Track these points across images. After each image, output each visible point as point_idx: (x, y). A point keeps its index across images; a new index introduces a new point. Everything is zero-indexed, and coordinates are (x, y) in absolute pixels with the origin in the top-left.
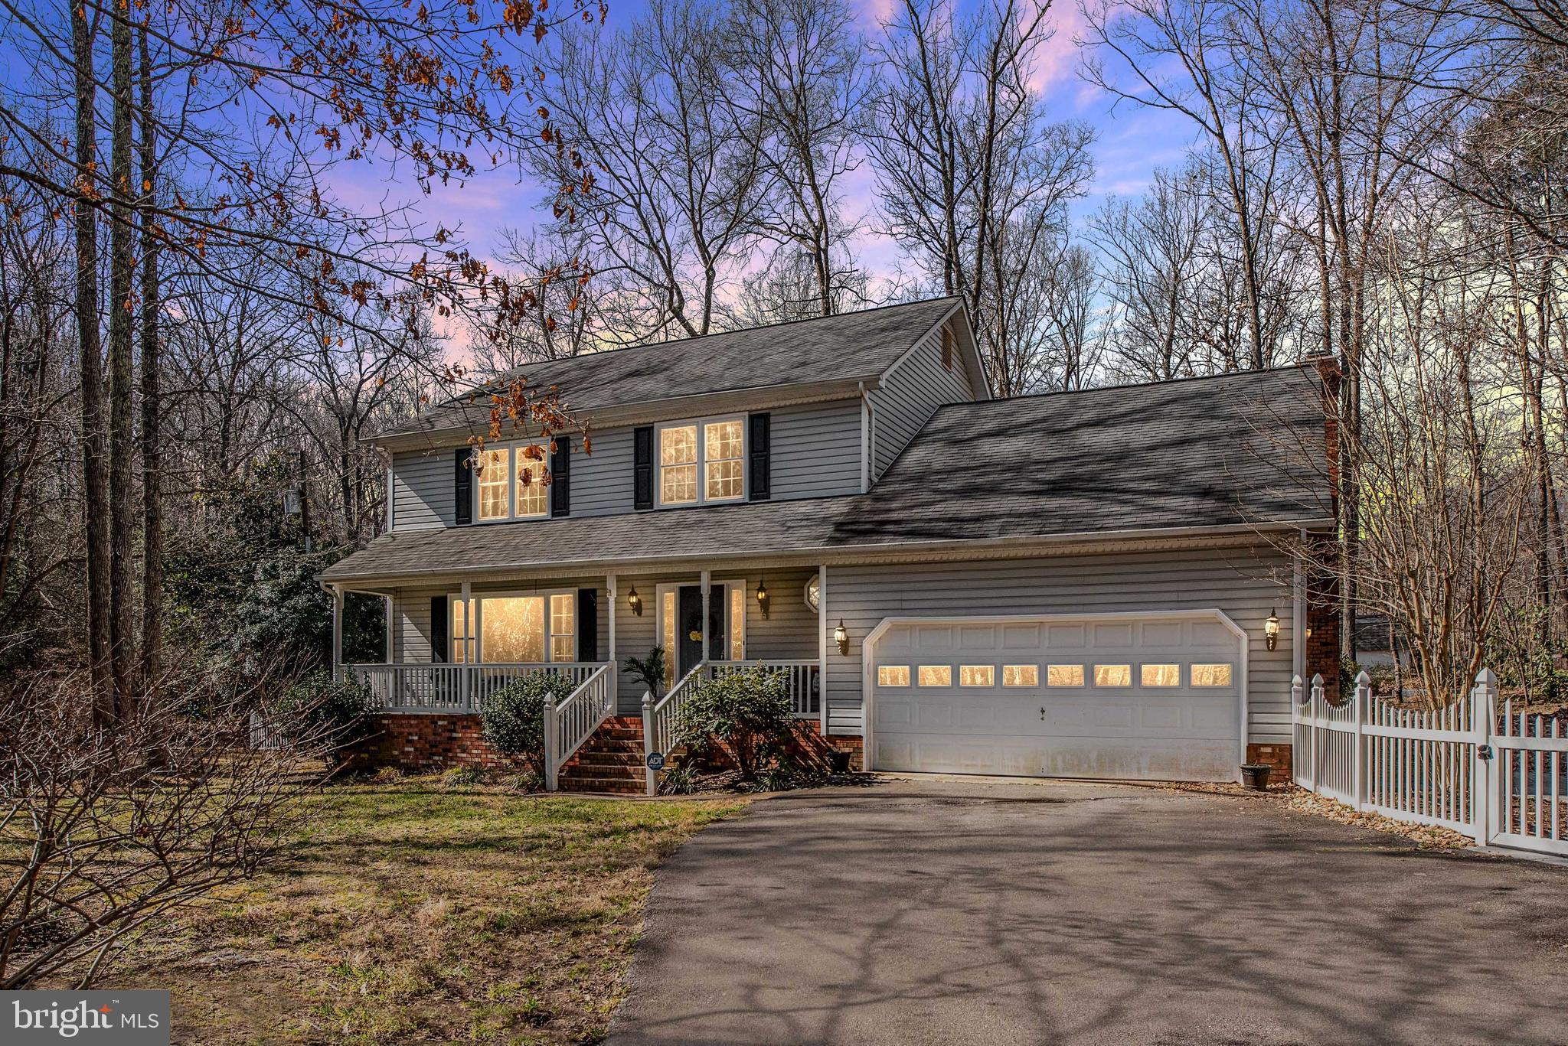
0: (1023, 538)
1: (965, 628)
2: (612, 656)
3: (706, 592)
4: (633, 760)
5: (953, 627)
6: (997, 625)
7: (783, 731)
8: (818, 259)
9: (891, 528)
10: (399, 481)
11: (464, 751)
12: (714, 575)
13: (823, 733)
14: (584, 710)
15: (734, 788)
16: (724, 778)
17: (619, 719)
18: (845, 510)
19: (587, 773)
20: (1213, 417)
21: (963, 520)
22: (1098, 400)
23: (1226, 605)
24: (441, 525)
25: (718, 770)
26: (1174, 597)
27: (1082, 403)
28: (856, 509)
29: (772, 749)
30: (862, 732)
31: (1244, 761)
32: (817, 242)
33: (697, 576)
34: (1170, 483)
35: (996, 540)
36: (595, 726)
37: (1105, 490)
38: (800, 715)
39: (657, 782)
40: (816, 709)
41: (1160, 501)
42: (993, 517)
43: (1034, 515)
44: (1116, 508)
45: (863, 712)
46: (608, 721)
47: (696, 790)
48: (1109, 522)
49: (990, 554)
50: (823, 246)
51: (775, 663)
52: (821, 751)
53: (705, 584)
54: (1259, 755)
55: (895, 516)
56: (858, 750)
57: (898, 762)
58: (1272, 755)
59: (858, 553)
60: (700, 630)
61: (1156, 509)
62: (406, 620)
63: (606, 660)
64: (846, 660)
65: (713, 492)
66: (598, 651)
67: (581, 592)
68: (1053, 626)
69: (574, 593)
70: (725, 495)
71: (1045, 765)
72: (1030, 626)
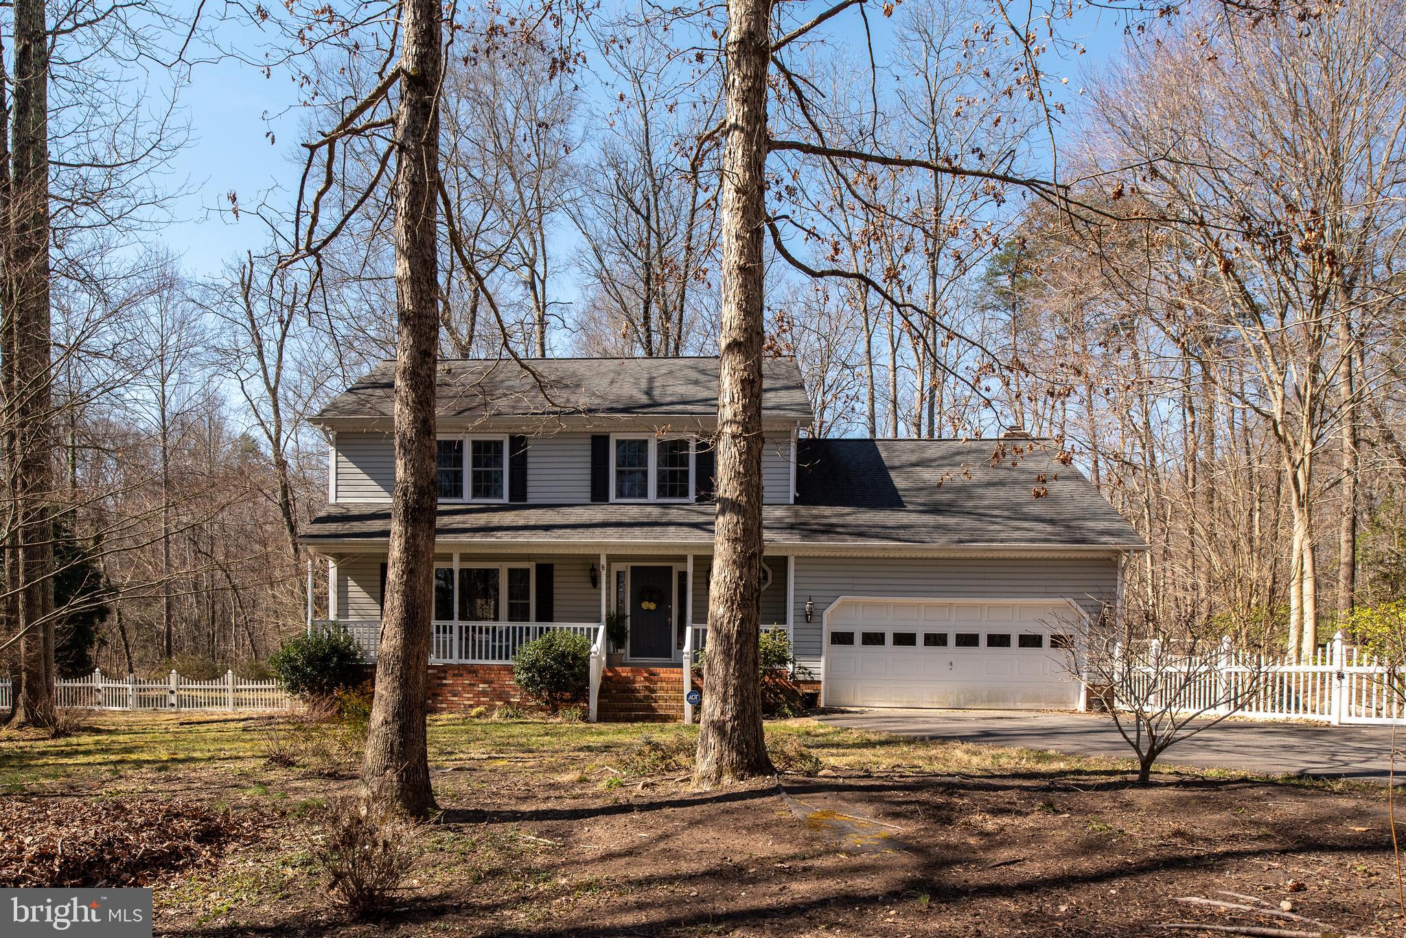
1: (896, 605)
2: (604, 618)
3: (691, 570)
5: (887, 605)
6: (918, 605)
10: (341, 458)
11: (455, 695)
13: (790, 679)
23: (1076, 596)
26: (1043, 589)
30: (822, 678)
31: (1083, 696)
45: (823, 659)
52: (788, 692)
56: (818, 691)
57: (846, 700)
60: (655, 600)
62: (351, 583)
64: (809, 625)
65: (661, 492)
66: (555, 614)
67: (538, 566)
68: (959, 606)
69: (531, 566)
70: (672, 495)
71: (952, 701)
72: (943, 606)
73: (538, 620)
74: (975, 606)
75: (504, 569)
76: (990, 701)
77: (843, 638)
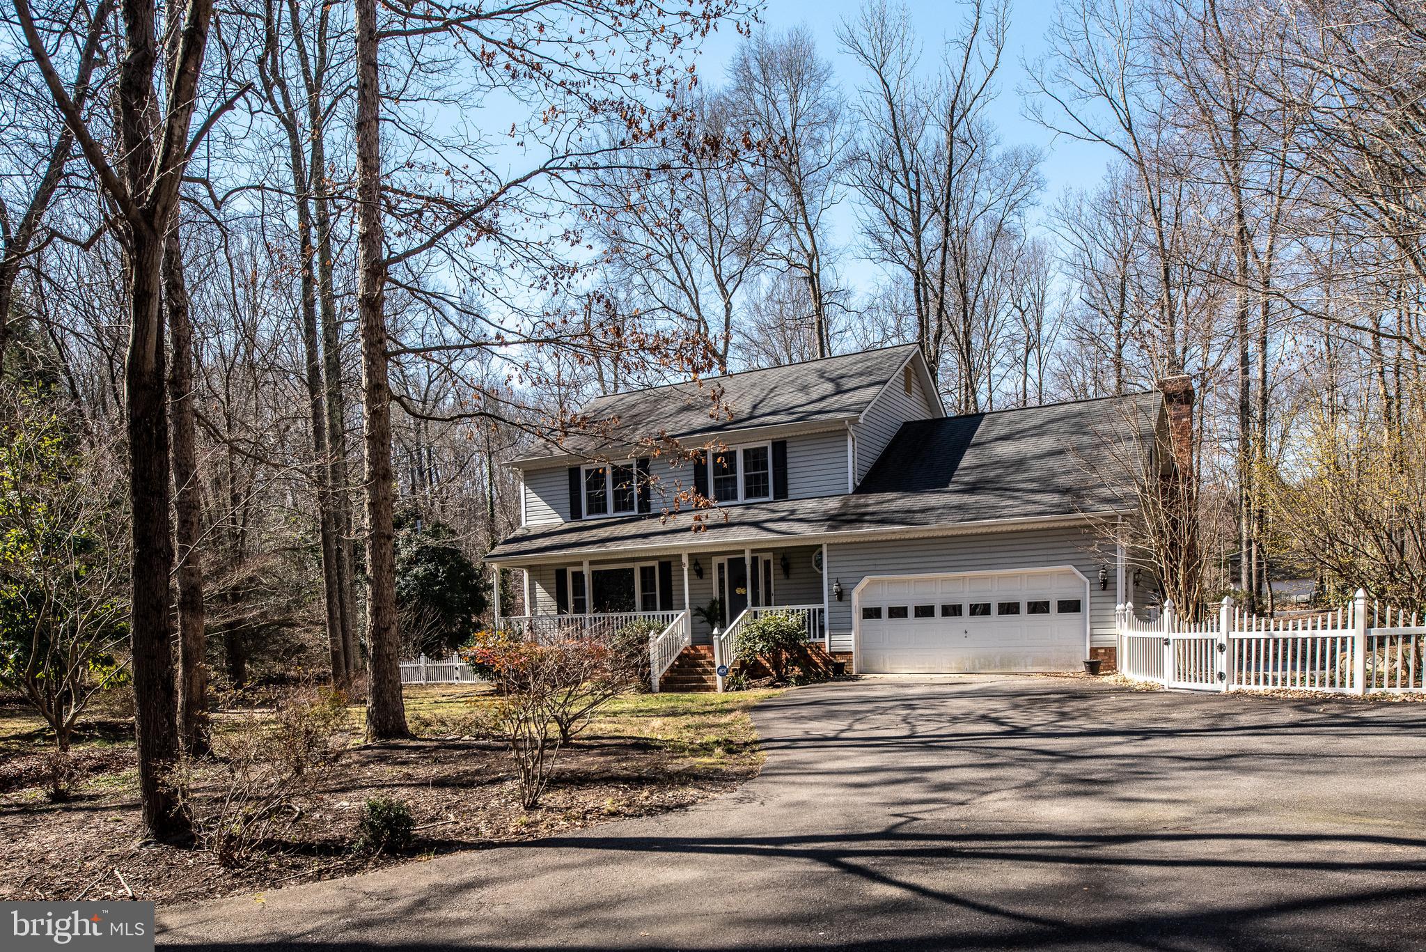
0: (950, 525)
1: (916, 581)
2: (687, 606)
3: (748, 562)
4: (706, 672)
5: (909, 581)
6: (937, 579)
7: (802, 651)
8: (812, 281)
9: (867, 518)
10: (529, 491)
12: (753, 551)
13: (827, 650)
14: (671, 643)
15: (772, 685)
16: (764, 681)
17: (693, 647)
18: (838, 505)
19: (677, 681)
20: (1085, 433)
21: (914, 512)
22: (1012, 418)
23: (1076, 563)
24: (561, 520)
25: (760, 677)
26: (1045, 558)
27: (1001, 421)
28: (845, 505)
29: (795, 662)
30: (853, 649)
31: (1088, 658)
32: (811, 268)
33: (743, 552)
34: (1046, 486)
35: (934, 526)
36: (679, 652)
37: (1006, 489)
38: (812, 640)
39: (724, 684)
40: (822, 636)
41: (1038, 497)
42: (933, 509)
43: (960, 507)
44: (1010, 502)
45: (852, 637)
46: (686, 648)
47: (748, 688)
48: (1005, 512)
49: (931, 534)
50: (815, 271)
51: (795, 607)
52: (827, 662)
53: (748, 556)
54: (1097, 654)
55: (870, 509)
56: (850, 661)
57: (876, 668)
58: (1105, 654)
59: (847, 536)
60: (745, 586)
61: (1035, 503)
62: (538, 586)
63: (683, 608)
64: (841, 604)
65: (748, 494)
66: (674, 602)
67: (661, 564)
68: (971, 579)
69: (655, 564)
70: (757, 496)
71: (968, 666)
72: (958, 579)
73: (662, 609)
74: (986, 578)
75: (637, 567)
76: (1002, 666)
77: (871, 613)
